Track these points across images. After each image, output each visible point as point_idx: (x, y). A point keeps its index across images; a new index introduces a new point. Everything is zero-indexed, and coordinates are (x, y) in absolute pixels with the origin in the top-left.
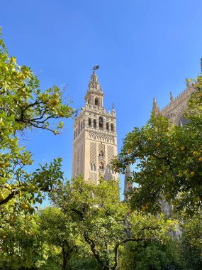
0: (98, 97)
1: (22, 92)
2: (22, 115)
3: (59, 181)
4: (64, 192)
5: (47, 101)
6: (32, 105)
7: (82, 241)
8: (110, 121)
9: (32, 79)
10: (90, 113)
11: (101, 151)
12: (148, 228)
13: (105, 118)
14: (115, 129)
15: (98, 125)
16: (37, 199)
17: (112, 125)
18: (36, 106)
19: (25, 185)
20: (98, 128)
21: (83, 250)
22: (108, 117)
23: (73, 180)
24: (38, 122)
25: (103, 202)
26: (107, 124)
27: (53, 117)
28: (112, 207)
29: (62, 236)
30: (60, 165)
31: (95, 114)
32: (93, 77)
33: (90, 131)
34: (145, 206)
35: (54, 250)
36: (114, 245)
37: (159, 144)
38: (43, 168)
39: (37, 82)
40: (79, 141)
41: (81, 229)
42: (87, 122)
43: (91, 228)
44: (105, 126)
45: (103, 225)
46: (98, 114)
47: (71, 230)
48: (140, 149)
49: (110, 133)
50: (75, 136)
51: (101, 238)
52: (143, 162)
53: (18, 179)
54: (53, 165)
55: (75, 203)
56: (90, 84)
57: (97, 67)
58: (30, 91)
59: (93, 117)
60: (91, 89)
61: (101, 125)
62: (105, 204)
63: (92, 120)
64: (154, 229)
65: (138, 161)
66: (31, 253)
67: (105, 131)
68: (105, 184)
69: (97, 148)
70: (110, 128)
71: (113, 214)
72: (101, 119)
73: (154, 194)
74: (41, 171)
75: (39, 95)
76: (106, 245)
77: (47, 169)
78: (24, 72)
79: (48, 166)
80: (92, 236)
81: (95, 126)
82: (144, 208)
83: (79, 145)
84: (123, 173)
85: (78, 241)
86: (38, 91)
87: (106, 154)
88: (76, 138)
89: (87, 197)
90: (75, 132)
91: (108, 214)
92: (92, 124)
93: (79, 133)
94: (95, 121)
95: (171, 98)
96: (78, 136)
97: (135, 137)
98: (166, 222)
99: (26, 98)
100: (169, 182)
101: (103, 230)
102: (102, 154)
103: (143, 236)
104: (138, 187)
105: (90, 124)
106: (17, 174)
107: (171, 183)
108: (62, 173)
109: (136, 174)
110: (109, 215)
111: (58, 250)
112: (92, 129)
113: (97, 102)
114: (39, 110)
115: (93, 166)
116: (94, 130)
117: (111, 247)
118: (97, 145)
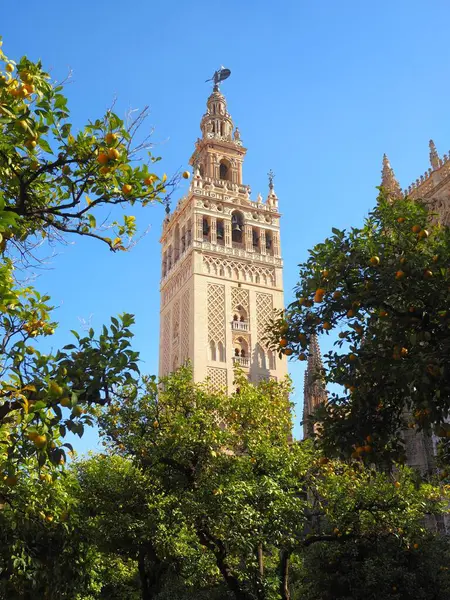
0: (229, 156)
1: (21, 129)
2: (24, 196)
3: (128, 375)
4: (139, 414)
5: (91, 155)
6: (49, 168)
7: (190, 543)
8: (262, 225)
9: (48, 94)
10: (207, 201)
11: (239, 308)
12: (370, 507)
13: (247, 216)
14: (277, 245)
15: (228, 234)
16: (70, 424)
17: (269, 235)
18: (59, 172)
19: (38, 384)
20: (229, 244)
21: (196, 567)
22: (256, 213)
23: (164, 381)
24: (65, 216)
25: (246, 440)
26: (255, 232)
27: (106, 199)
28: (273, 453)
29: (138, 530)
30: (129, 334)
31: (221, 204)
32: (214, 102)
33: (207, 253)
34: (361, 445)
35: (116, 568)
36: (277, 558)
37: (400, 273)
38: (83, 342)
39: (61, 103)
40: (177, 279)
41: (187, 510)
42: (198, 228)
43: (214, 506)
44: (249, 239)
45: (249, 500)
46: (231, 205)
47: (162, 514)
48: (349, 288)
49: (264, 257)
50: (167, 265)
51: (244, 532)
52: (355, 326)
53: (16, 368)
54: (111, 334)
55: (170, 442)
56: (204, 121)
57: (226, 74)
58: (44, 129)
59: (214, 214)
60: (209, 135)
61: (238, 237)
62: (253, 443)
63: (213, 222)
64: (386, 508)
65: (343, 324)
66: (57, 571)
67: (248, 253)
68: (252, 392)
69: (229, 300)
70: (263, 242)
71: (275, 469)
72: (238, 218)
73: (386, 413)
74: (79, 349)
75: (66, 141)
76: (256, 552)
77: (94, 345)
78: (24, 78)
79: (97, 337)
80: (219, 530)
81: (221, 239)
82: (359, 450)
83: (178, 292)
84: (302, 358)
85: (182, 543)
86: (66, 128)
87: (253, 315)
88: (170, 273)
89: (203, 426)
90: (167, 256)
91: (260, 471)
92: (213, 231)
93: (177, 258)
94: (220, 224)
95: (433, 156)
96: (176, 268)
97: (335, 254)
98: (417, 487)
99: (31, 148)
100: (428, 375)
101: (249, 511)
102: (242, 316)
103: (357, 528)
104: (342, 395)
105: (206, 232)
106: (14, 355)
107: (433, 380)
108: (135, 356)
109: (338, 360)
110: (262, 472)
111: (126, 570)
112: (213, 246)
113: (225, 171)
114: (69, 182)
115: (217, 348)
116: (218, 249)
117: (268, 562)
118: (228, 292)
